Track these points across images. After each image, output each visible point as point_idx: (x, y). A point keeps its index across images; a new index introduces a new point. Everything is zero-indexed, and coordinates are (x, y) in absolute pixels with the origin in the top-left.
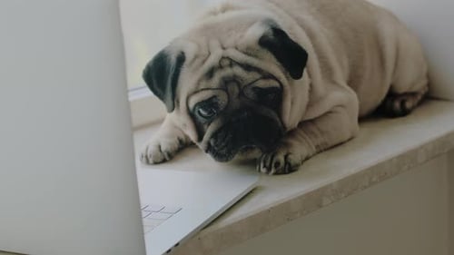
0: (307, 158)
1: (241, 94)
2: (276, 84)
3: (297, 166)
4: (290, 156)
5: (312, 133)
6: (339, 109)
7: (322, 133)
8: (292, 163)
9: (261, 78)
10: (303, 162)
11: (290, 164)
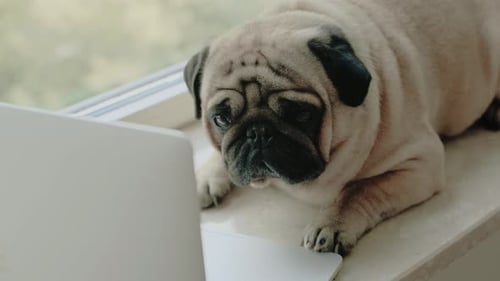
0: (367, 231)
1: (262, 102)
2: (313, 100)
3: (351, 246)
4: (342, 235)
5: (375, 197)
6: (414, 164)
7: (388, 196)
8: (344, 243)
9: (294, 89)
10: (358, 239)
11: (341, 244)
